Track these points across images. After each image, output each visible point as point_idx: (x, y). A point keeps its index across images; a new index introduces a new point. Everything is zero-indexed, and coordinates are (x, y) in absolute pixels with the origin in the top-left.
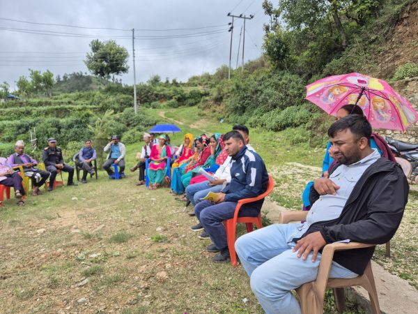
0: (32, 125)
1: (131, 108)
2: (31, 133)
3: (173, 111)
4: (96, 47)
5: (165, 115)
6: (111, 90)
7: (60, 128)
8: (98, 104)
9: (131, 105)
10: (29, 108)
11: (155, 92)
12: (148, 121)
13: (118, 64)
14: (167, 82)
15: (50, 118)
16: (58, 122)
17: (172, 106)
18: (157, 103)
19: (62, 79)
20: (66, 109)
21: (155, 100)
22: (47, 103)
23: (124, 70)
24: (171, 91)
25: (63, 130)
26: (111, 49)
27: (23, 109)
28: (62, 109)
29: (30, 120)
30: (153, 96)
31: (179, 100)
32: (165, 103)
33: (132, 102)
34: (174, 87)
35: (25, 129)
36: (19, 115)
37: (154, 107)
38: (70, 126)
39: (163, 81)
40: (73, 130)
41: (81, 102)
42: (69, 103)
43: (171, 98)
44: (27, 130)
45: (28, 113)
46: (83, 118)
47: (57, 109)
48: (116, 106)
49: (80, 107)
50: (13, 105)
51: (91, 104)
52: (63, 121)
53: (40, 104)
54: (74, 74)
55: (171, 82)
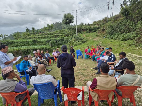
0: (50, 41)
2: (50, 43)
3: (88, 34)
4: (65, 16)
5: (86, 36)
6: (69, 29)
7: (57, 41)
8: (66, 33)
9: (75, 33)
11: (82, 28)
12: (81, 38)
13: (71, 21)
14: (86, 24)
15: (54, 39)
16: (56, 39)
17: (88, 32)
18: (83, 32)
19: (53, 24)
20: (57, 35)
21: (82, 31)
22: (53, 34)
23: (73, 22)
24: (87, 28)
25: (57, 42)
26: (69, 17)
27: (47, 36)
28: (56, 35)
29: (49, 39)
30: (82, 30)
31: (90, 30)
32: (85, 32)
33: (76, 32)
34: (88, 26)
35: (48, 41)
36: (46, 38)
37: (82, 33)
38: (59, 41)
39: (84, 24)
40: (60, 41)
41: (61, 33)
42: (58, 33)
43: (87, 30)
44: (49, 42)
45: (48, 37)
46: (62, 38)
47: (55, 36)
48: (71, 34)
49: (61, 34)
50: (44, 35)
51: (64, 33)
52: (58, 39)
53: (51, 34)
54: (56, 23)
55: (87, 24)
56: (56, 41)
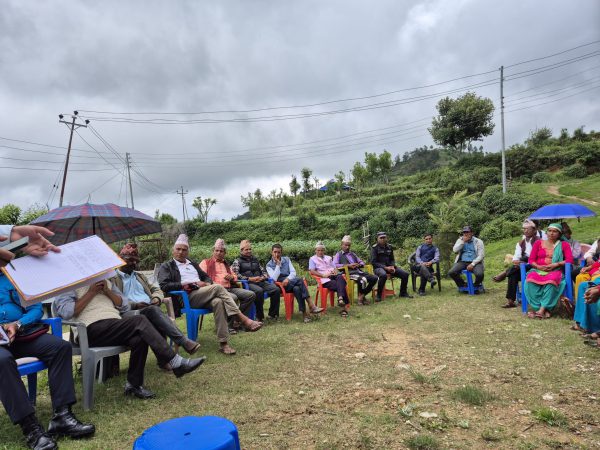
0: (366, 218)
1: (497, 186)
2: (364, 229)
3: (576, 183)
4: (445, 107)
5: (560, 191)
6: (466, 163)
7: (396, 221)
8: (446, 185)
9: (497, 181)
10: (363, 198)
11: (540, 156)
12: (527, 204)
13: (476, 125)
14: (564, 136)
15: (386, 209)
16: (395, 213)
17: (576, 175)
18: (545, 173)
19: (402, 160)
20: (404, 196)
21: (540, 169)
22: (384, 191)
23: (487, 131)
24: (572, 151)
25: (399, 223)
26: (466, 106)
27: (357, 200)
28: (399, 197)
29: (363, 212)
30: (537, 163)
31: (588, 163)
32: (559, 172)
33: (498, 176)
34: (578, 143)
35: (359, 222)
36: (354, 207)
37: (538, 181)
38: (409, 218)
39: (556, 135)
40: (412, 222)
41: (424, 185)
42: (409, 187)
43: (573, 161)
44: (360, 224)
45: (363, 205)
46: (425, 205)
47: (393, 197)
48: (473, 185)
49: (421, 191)
50: (348, 197)
51: (436, 187)
52: (399, 211)
53: (375, 193)
54: (417, 151)
55: (571, 134)
56: (394, 219)
